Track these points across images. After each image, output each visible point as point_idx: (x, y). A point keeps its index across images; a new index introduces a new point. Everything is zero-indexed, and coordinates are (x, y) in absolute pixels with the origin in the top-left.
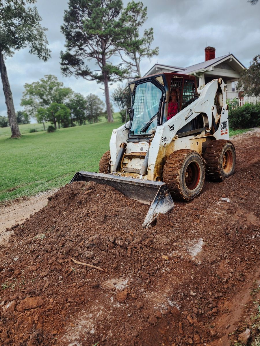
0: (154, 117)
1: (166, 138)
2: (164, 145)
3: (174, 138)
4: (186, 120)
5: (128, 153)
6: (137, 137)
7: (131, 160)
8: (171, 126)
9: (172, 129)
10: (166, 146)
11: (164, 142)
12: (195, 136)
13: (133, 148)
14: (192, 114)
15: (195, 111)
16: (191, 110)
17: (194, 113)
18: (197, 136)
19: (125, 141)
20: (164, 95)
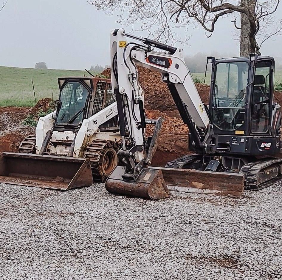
0: (81, 111)
1: (90, 130)
2: (88, 135)
3: (96, 131)
4: (107, 117)
5: (53, 140)
6: (63, 127)
7: (55, 147)
8: (94, 121)
9: (95, 123)
10: (90, 136)
11: (88, 133)
12: (114, 133)
13: (58, 136)
14: (112, 113)
15: (115, 111)
16: (111, 110)
17: (113, 112)
18: (115, 133)
19: (51, 129)
20: (91, 95)
